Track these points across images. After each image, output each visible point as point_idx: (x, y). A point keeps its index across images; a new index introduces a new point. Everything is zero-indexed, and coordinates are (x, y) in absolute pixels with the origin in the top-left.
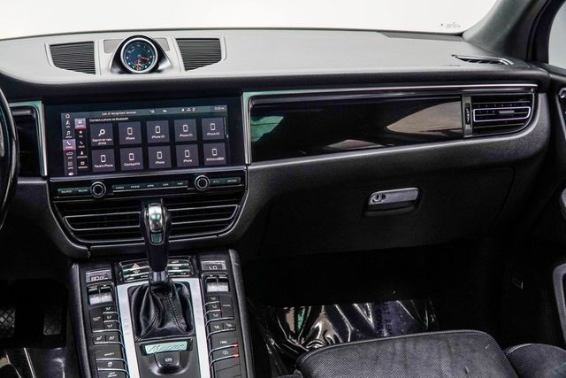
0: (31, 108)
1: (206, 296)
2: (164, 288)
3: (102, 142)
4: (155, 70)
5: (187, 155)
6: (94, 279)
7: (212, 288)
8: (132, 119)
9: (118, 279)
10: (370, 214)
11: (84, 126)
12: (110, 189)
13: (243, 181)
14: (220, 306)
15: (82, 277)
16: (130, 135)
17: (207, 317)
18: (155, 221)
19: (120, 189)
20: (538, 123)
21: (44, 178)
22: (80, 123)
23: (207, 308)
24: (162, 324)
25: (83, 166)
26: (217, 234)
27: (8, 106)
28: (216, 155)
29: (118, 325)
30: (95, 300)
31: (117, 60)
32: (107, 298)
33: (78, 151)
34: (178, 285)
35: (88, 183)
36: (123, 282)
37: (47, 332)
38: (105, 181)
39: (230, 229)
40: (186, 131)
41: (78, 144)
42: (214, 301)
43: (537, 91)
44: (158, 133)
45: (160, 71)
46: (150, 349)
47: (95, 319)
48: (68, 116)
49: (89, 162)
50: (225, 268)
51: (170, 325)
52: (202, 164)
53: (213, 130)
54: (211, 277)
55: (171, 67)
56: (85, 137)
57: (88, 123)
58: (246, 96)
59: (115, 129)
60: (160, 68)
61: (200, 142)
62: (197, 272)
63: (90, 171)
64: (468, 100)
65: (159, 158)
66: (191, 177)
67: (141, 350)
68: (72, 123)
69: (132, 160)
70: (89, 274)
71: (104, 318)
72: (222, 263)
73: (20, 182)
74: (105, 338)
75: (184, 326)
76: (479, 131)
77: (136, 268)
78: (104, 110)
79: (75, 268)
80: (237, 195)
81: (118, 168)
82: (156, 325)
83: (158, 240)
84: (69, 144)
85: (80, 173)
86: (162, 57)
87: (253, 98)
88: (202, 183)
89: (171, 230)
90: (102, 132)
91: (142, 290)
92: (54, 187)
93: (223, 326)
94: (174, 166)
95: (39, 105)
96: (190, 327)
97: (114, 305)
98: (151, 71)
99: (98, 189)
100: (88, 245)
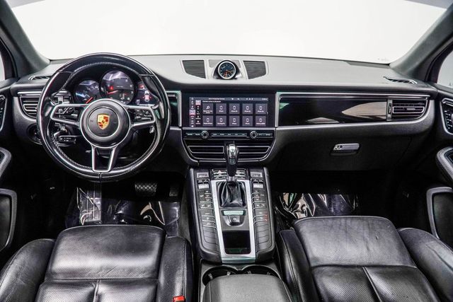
0: (176, 94)
1: (253, 190)
2: (233, 184)
3: (208, 112)
4: (234, 78)
5: (247, 121)
6: (201, 176)
7: (256, 186)
8: (223, 102)
9: (211, 177)
10: (334, 154)
11: (200, 104)
12: (210, 135)
13: (273, 135)
14: (259, 195)
15: (195, 175)
16: (221, 110)
17: (253, 200)
18: (232, 153)
19: (215, 135)
20: (428, 116)
21: (180, 128)
22: (198, 103)
23: (253, 196)
24: (231, 201)
25: (198, 123)
26: (259, 160)
27: (166, 92)
28: (261, 122)
29: (212, 200)
30: (201, 187)
31: (216, 72)
32: (206, 186)
33: (196, 116)
34: (240, 183)
35: (201, 131)
36: (213, 179)
37: (171, 195)
38: (208, 131)
39: (265, 157)
40: (247, 109)
41: (196, 112)
42: (256, 192)
43: (429, 99)
44: (234, 109)
45: (236, 79)
46: (226, 213)
47: (201, 196)
48: (192, 99)
49: (201, 121)
50: (261, 176)
51: (235, 202)
52: (254, 125)
53: (261, 109)
54: (255, 181)
55: (242, 77)
56: (200, 109)
57: (202, 103)
58: (278, 94)
59: (214, 107)
60: (236, 77)
61: (254, 115)
62: (248, 177)
63: (201, 125)
64: (391, 102)
65: (234, 121)
66: (248, 132)
67: (222, 213)
68: (195, 103)
69: (221, 122)
70: (198, 174)
71: (205, 196)
72: (261, 174)
73: (172, 128)
74: (206, 206)
75: (242, 203)
76: (395, 118)
77: (220, 172)
78: (210, 97)
79: (192, 170)
80: (270, 142)
81: (214, 125)
82: (229, 201)
83: (233, 162)
84: (192, 112)
85: (197, 126)
86: (238, 71)
87: (281, 95)
88: (254, 135)
89: (239, 156)
90: (208, 107)
91: (223, 184)
92: (184, 132)
93: (260, 205)
94: (241, 126)
95: (179, 92)
96: (244, 204)
97: (210, 190)
98: (232, 79)
99: (205, 135)
100: (198, 160)
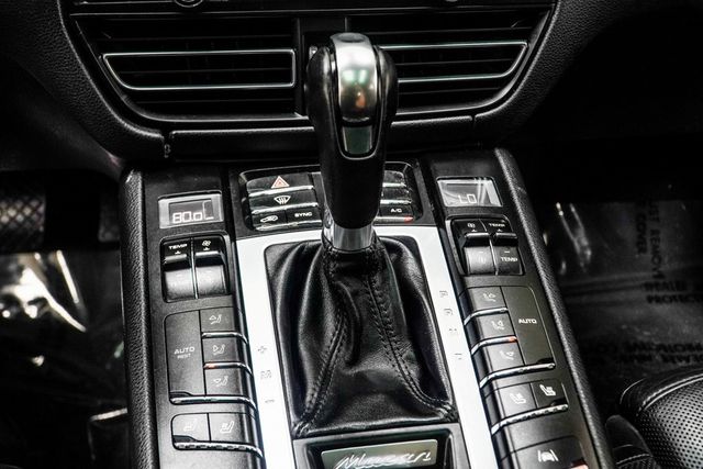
6: (181, 219)
9: (239, 219)
14: (510, 324)
15: (150, 216)
24: (354, 360)
26: (472, 113)
32: (211, 277)
34: (393, 249)
36: (251, 228)
37: (106, 235)
39: (505, 101)
50: (495, 202)
54: (473, 231)
62: (430, 208)
70: (164, 204)
75: (413, 370)
79: (134, 181)
100: (165, 128)
